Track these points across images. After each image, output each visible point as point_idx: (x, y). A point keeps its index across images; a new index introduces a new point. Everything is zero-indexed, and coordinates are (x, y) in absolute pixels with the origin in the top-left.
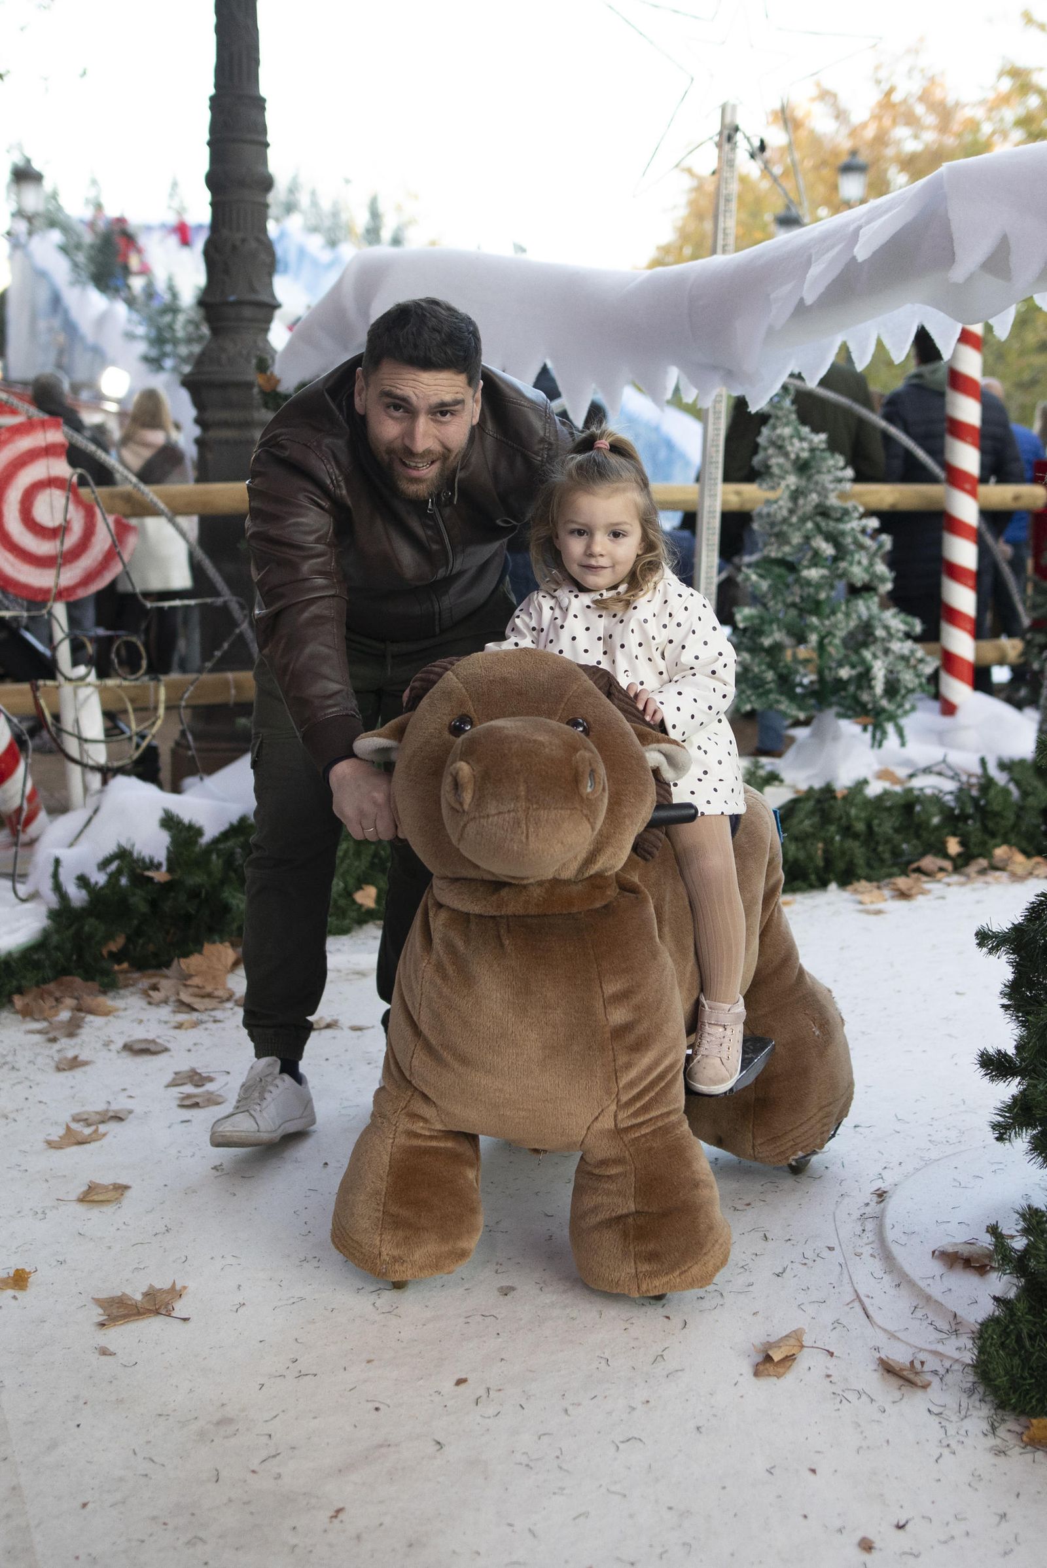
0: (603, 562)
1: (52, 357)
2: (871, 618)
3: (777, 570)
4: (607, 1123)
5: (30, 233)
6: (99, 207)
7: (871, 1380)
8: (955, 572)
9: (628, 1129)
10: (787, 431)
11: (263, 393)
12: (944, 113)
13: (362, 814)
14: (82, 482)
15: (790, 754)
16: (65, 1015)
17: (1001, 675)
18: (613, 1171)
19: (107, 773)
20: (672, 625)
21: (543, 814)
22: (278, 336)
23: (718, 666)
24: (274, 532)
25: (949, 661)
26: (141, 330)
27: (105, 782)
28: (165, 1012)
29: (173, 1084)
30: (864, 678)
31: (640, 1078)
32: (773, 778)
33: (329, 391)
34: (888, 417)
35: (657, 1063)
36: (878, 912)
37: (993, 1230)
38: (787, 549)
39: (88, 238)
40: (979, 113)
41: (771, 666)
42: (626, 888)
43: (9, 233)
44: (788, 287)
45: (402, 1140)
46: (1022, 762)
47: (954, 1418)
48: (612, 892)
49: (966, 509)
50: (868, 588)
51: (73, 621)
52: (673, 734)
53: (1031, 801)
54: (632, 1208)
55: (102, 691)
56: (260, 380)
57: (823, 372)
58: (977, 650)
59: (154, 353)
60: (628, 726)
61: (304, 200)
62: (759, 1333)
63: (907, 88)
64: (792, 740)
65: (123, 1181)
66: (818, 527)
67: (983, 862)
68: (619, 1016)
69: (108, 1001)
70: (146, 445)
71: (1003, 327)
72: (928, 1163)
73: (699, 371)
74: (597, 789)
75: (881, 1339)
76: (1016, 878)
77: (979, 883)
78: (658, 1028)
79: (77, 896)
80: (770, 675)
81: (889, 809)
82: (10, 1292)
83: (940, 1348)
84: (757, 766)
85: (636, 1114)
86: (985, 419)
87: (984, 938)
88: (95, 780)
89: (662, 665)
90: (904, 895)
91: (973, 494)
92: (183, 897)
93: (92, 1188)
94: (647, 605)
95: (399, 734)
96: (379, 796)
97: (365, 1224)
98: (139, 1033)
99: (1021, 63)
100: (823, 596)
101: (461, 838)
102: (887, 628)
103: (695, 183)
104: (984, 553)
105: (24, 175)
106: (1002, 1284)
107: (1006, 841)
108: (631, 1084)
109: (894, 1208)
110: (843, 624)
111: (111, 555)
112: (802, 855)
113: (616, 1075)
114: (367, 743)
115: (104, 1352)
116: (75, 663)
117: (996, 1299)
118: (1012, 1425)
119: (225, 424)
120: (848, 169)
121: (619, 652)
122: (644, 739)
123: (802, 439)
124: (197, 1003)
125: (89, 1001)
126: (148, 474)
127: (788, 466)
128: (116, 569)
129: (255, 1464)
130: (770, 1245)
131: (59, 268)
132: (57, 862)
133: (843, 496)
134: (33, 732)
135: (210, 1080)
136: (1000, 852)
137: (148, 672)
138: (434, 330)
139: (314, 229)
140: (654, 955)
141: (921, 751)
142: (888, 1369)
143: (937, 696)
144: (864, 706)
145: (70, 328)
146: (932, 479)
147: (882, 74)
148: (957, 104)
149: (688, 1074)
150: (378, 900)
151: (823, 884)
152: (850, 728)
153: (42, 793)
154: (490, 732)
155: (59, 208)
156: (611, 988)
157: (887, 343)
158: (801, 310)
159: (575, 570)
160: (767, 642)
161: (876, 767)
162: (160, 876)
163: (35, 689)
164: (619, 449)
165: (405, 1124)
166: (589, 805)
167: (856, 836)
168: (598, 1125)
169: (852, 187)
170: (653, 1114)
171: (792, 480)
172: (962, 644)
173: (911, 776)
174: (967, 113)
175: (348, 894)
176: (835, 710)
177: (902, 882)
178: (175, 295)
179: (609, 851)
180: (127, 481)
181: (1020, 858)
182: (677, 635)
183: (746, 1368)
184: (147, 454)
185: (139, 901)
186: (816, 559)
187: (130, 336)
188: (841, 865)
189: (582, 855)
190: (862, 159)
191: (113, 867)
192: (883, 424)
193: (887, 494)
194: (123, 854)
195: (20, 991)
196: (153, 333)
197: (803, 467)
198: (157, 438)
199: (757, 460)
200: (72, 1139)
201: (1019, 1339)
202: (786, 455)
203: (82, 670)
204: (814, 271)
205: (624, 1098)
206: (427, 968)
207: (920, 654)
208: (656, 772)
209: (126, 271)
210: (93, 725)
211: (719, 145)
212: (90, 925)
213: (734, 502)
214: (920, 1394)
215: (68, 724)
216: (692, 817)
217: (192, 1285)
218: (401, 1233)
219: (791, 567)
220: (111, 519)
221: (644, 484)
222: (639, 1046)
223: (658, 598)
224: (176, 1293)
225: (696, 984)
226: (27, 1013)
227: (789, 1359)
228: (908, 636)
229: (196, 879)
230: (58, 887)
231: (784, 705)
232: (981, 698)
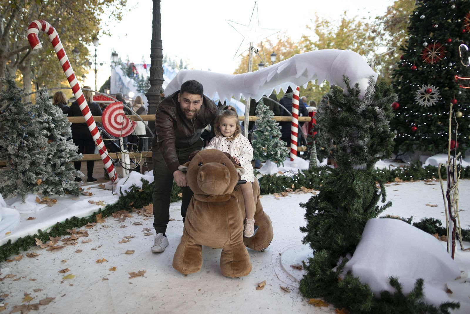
0: (229, 131)
1: (119, 89)
2: (277, 142)
3: (259, 133)
4: (228, 243)
5: (115, 66)
6: (129, 61)
7: (279, 291)
8: (294, 133)
9: (232, 245)
10: (262, 106)
11: (161, 97)
12: (291, 45)
13: (180, 181)
14: (126, 114)
15: (262, 168)
16: (122, 217)
17: (302, 153)
18: (229, 253)
19: (130, 170)
20: (241, 143)
21: (218, 182)
22: (164, 86)
23: (250, 152)
24: (161, 125)
25: (292, 150)
26: (136, 85)
27: (130, 172)
28: (141, 217)
29: (143, 231)
30: (276, 154)
31: (235, 234)
32: (258, 173)
33: (173, 98)
34: (280, 103)
35: (238, 231)
36: (279, 199)
37: (303, 262)
38: (261, 129)
39: (126, 67)
40: (298, 45)
41: (258, 151)
42: (233, 197)
43: (111, 66)
44: (264, 78)
45: (187, 246)
46: (306, 170)
47: (295, 298)
48: (230, 197)
49: (296, 121)
50: (276, 137)
51: (124, 141)
52: (242, 166)
53: (308, 178)
54: (233, 260)
55: (130, 154)
56: (161, 95)
57: (270, 95)
58: (298, 148)
59: (139, 89)
60: (233, 164)
61: (168, 60)
62: (257, 281)
63: (284, 40)
64: (262, 165)
65: (134, 250)
66: (267, 124)
67: (299, 190)
68: (231, 222)
69: (130, 215)
70: (138, 107)
71: (305, 87)
72: (289, 248)
73: (246, 94)
74: (228, 177)
75: (281, 283)
76: (305, 193)
77: (298, 193)
78: (239, 224)
79: (125, 194)
80: (258, 153)
81: (281, 179)
82: (112, 271)
83: (292, 284)
84: (255, 170)
85: (234, 241)
86: (300, 104)
87: (301, 205)
88: (128, 172)
89: (239, 151)
90: (283, 196)
91: (297, 118)
92: (145, 195)
93: (128, 251)
94: (237, 139)
95: (188, 165)
96: (184, 178)
97: (180, 263)
98: (137, 221)
99: (306, 35)
100: (268, 138)
101: (201, 187)
102: (280, 144)
103: (242, 58)
104: (299, 130)
105: (114, 55)
106: (304, 272)
107: (303, 186)
108: (233, 236)
109: (283, 257)
110: (272, 143)
111: (132, 128)
112: (264, 188)
113: (230, 234)
114: (181, 167)
115: (130, 283)
116: (124, 149)
117: (303, 275)
118: (306, 300)
119: (154, 103)
120: (272, 55)
121: (231, 148)
122: (236, 167)
123: (265, 107)
124: (147, 215)
125: (127, 214)
126: (138, 112)
127: (262, 112)
128: (133, 131)
129: (160, 305)
130: (259, 264)
131: (121, 73)
132: (121, 187)
133: (272, 118)
134: (116, 162)
135: (150, 230)
136: (302, 188)
137: (139, 151)
138: (195, 86)
139: (170, 66)
140: (238, 210)
141: (287, 168)
142: (282, 288)
143: (290, 157)
144: (276, 159)
145: (123, 84)
146: (290, 115)
147: (279, 37)
148: (293, 43)
149: (244, 234)
150: (183, 195)
151: (268, 194)
152: (273, 163)
153: (118, 174)
154: (207, 166)
155: (121, 61)
156: (230, 217)
157: (283, 89)
158: (266, 83)
159: (223, 132)
160: (257, 146)
161: (278, 171)
162: (141, 190)
163: (117, 154)
164: (232, 109)
165: (188, 243)
166: (227, 180)
167: (274, 184)
168: (226, 244)
169: (273, 59)
170: (237, 241)
171: (263, 115)
172: (295, 147)
173: (285, 173)
174: (295, 44)
175: (177, 194)
176: (270, 160)
177: (283, 193)
178: (143, 78)
179: (230, 189)
180: (135, 114)
181: (306, 189)
182: (242, 145)
183: (255, 288)
184: (138, 109)
185: (136, 195)
186: (267, 131)
187: (134, 86)
188: (271, 190)
189: (224, 190)
190: (275, 53)
191: (132, 188)
192: (280, 105)
193: (281, 118)
194: (133, 186)
195: (114, 212)
196: (139, 85)
197: (265, 113)
198: (140, 105)
199: (256, 111)
200: (124, 241)
201: (308, 283)
202: (262, 110)
203: (126, 150)
204: (269, 75)
205: (232, 238)
206: (193, 213)
207: (287, 149)
208: (238, 173)
209: (134, 73)
210: (128, 161)
211: (249, 51)
212: (127, 200)
213: (251, 119)
214: (288, 294)
215: (123, 161)
216: (245, 183)
217: (147, 270)
218: (187, 265)
219: (262, 132)
220: (132, 121)
221: (237, 116)
222: (235, 228)
223: (239, 138)
224: (144, 272)
225: (245, 215)
226: (115, 217)
227: (263, 286)
228: (285, 146)
229: (147, 191)
230: (121, 192)
231: (261, 159)
232: (298, 158)
